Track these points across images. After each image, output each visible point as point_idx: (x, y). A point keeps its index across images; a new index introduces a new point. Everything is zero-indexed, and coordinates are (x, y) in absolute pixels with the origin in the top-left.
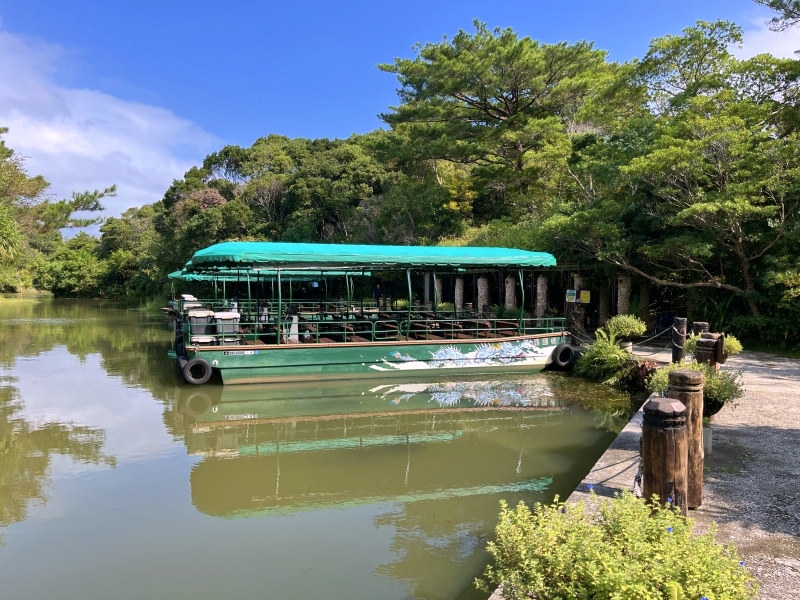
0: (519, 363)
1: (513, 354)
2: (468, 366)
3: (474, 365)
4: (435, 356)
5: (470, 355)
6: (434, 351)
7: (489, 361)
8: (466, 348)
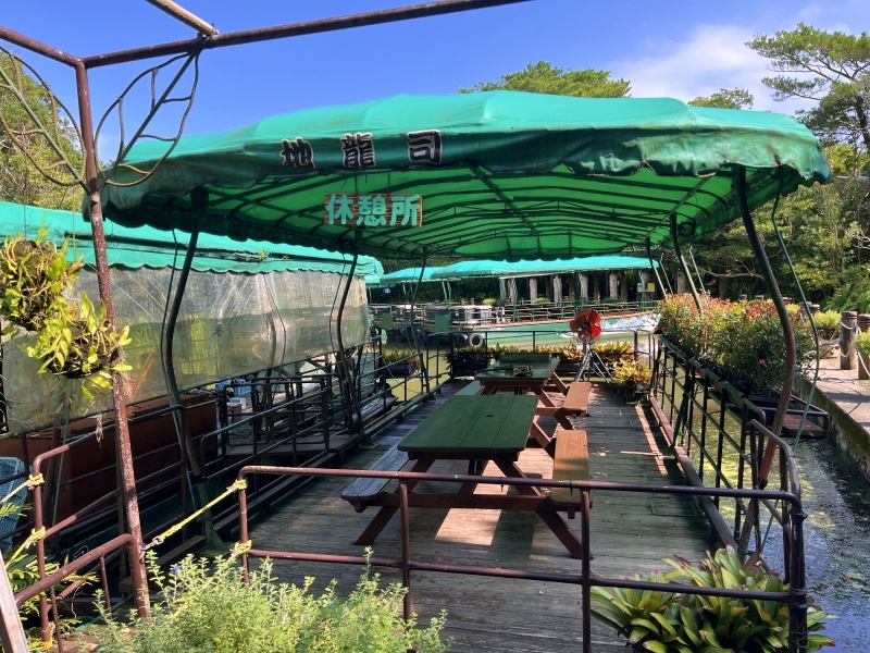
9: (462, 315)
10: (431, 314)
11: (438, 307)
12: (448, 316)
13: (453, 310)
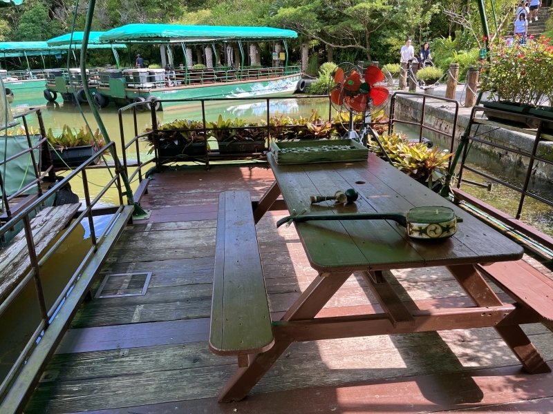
0: (285, 91)
1: (283, 86)
2: (266, 93)
3: (268, 93)
4: (253, 89)
5: (267, 87)
6: (252, 86)
7: (273, 90)
8: (265, 83)
9: (137, 79)
10: (104, 77)
11: (111, 71)
12: (122, 80)
13: (127, 73)
